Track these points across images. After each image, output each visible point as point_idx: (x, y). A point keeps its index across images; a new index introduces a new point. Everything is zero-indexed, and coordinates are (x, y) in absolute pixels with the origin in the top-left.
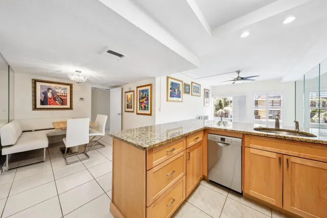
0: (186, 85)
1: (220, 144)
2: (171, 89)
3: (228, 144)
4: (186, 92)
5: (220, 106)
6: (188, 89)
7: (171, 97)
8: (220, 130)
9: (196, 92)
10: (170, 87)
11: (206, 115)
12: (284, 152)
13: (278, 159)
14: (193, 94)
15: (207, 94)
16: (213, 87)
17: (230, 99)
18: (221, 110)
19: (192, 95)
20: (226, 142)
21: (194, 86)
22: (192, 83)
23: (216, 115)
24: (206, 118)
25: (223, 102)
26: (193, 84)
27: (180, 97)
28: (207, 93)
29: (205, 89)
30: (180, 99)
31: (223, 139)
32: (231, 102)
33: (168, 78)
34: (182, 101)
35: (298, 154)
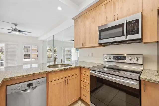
3: (35, 87)
13: (64, 81)
20: (33, 86)
31: (30, 85)
35: (70, 75)
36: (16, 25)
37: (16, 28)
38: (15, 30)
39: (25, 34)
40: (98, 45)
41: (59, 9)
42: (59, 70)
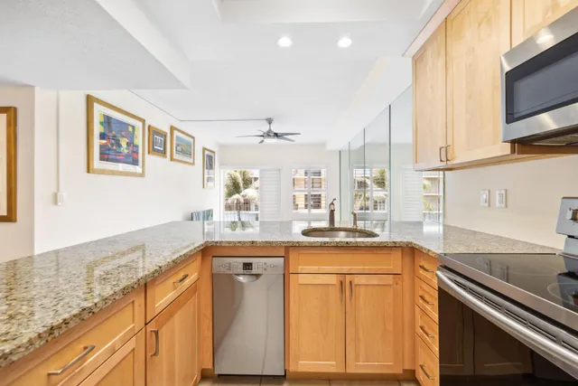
0: (153, 132)
1: (241, 278)
2: (102, 136)
3: (258, 276)
4: (154, 150)
5: (235, 188)
6: (159, 142)
7: (102, 159)
8: (242, 245)
9: (183, 152)
10: (98, 129)
11: (208, 208)
12: (345, 269)
13: (339, 284)
14: (176, 156)
15: (209, 162)
16: (222, 147)
17: (255, 173)
18: (236, 196)
19: (172, 159)
20: (254, 271)
21: (178, 138)
22: (172, 128)
23: (229, 208)
24: (208, 215)
25: (240, 181)
26: (176, 133)
27: (135, 162)
28: (210, 158)
29: (204, 149)
30: (138, 169)
31: (248, 266)
32: (256, 179)
33: (90, 101)
34: (142, 175)
35: (364, 269)
36: (270, 121)
37: (270, 131)
38: (268, 134)
39: (290, 140)
40: (508, 151)
41: (345, 42)
42: (335, 244)
